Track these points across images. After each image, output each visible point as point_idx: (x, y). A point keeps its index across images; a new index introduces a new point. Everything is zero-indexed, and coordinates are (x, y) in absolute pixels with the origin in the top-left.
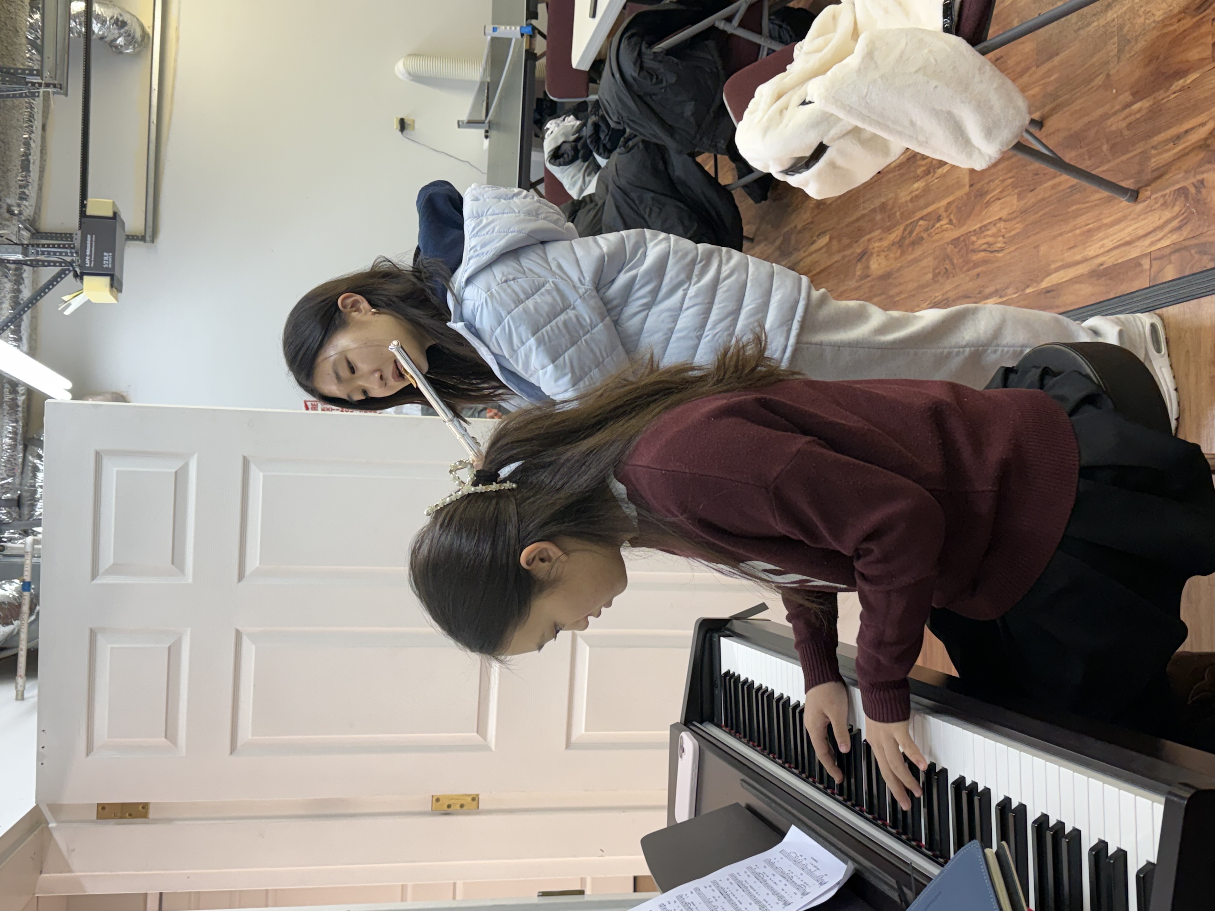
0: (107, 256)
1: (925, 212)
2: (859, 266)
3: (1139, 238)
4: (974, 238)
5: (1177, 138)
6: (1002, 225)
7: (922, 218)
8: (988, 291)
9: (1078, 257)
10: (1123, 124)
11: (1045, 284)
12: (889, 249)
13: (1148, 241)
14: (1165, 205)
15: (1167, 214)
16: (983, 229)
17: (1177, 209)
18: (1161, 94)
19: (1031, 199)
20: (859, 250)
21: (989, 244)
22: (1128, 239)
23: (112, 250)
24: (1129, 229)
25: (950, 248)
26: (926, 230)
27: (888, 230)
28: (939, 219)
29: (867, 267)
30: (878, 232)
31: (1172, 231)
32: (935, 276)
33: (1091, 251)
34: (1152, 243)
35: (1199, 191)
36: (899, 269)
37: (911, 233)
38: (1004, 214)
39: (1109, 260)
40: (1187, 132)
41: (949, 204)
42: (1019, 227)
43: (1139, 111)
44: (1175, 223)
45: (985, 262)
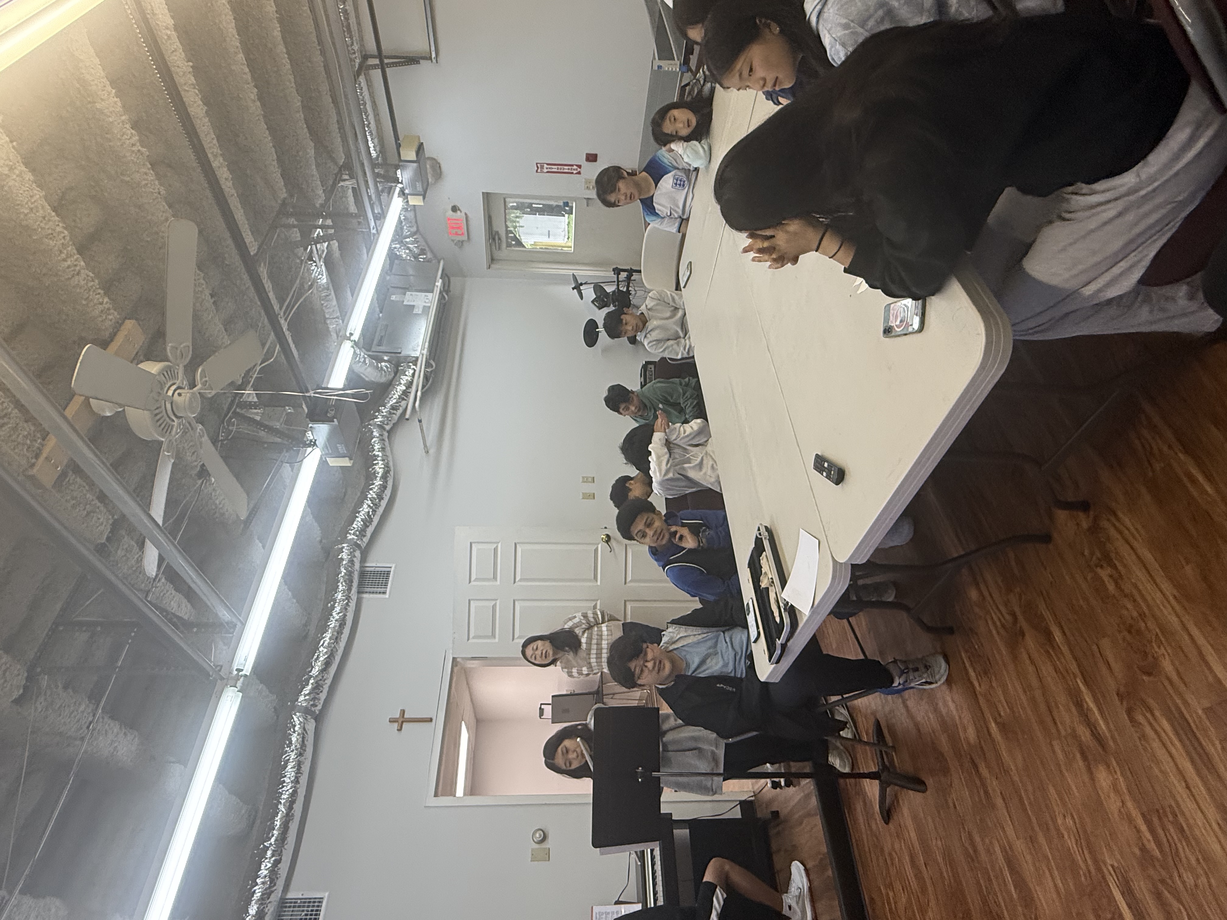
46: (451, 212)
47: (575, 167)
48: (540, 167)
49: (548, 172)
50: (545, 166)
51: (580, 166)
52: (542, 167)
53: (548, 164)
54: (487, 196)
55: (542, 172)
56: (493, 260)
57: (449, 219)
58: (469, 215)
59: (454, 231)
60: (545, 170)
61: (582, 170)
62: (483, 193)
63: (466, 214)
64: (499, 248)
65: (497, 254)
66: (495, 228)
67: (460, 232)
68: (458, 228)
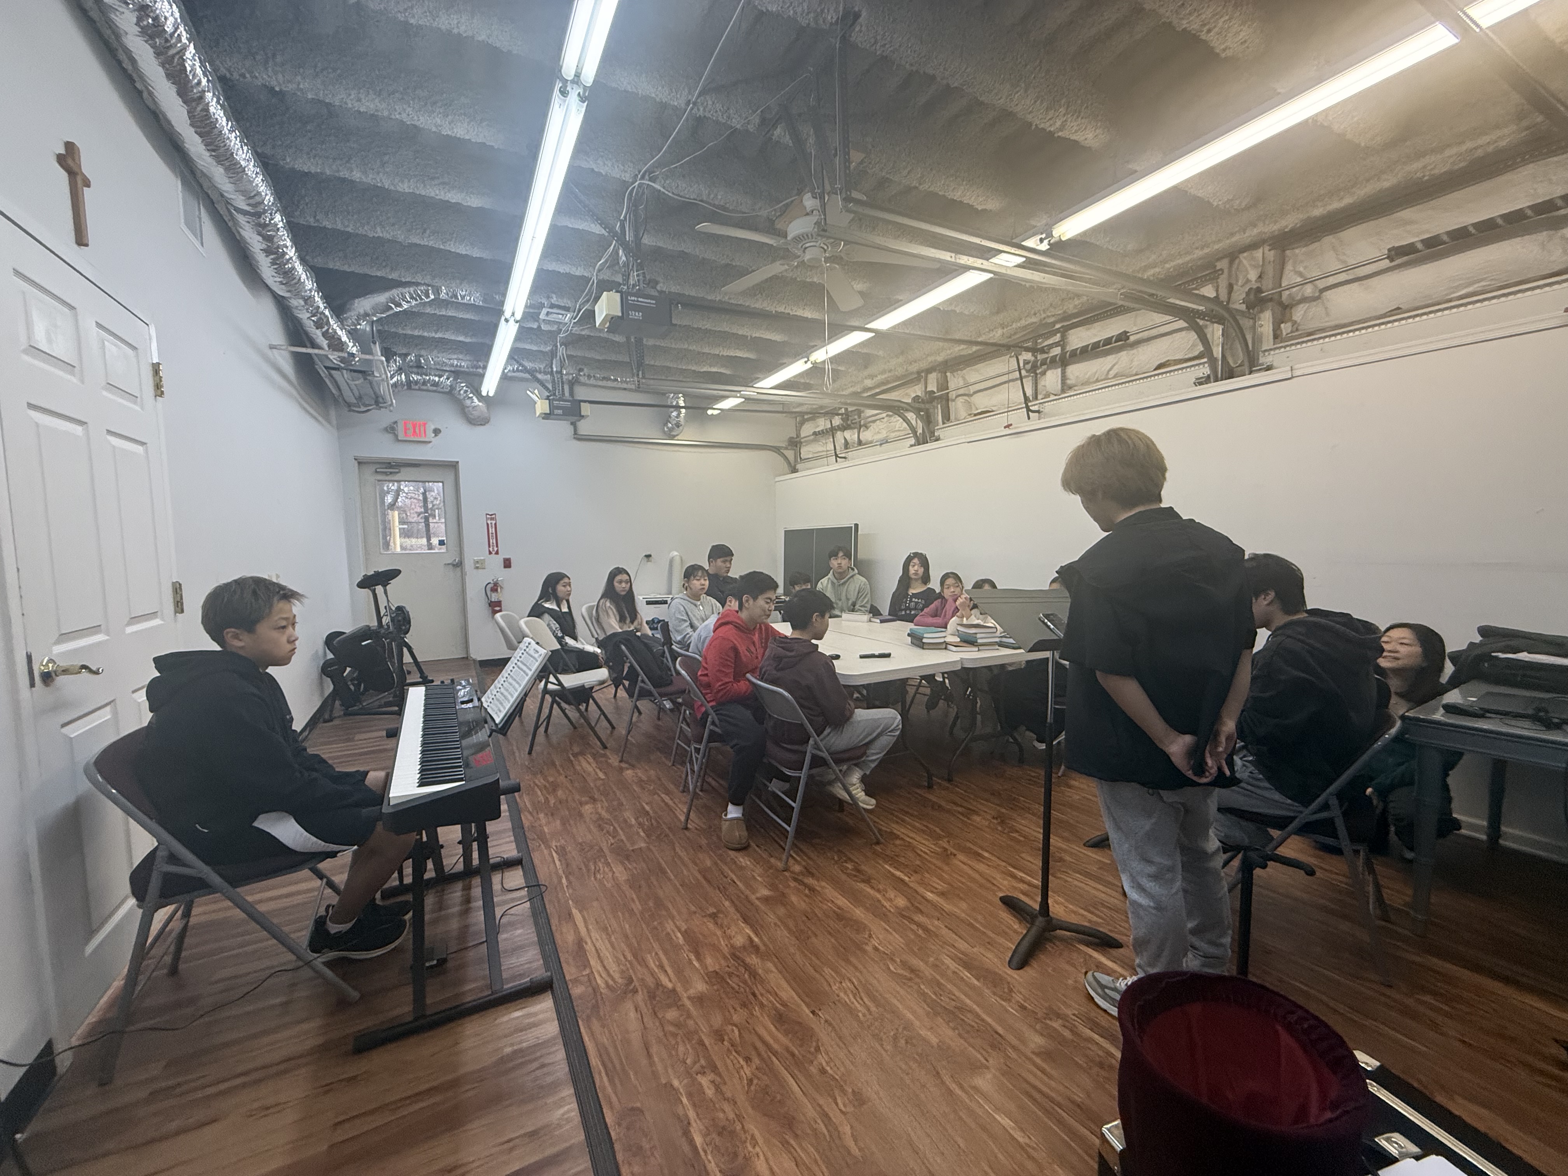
0: (560, 412)
1: (619, 829)
2: (587, 799)
3: (602, 962)
4: (603, 860)
5: (661, 967)
6: (610, 875)
7: (614, 828)
8: (571, 878)
9: (590, 927)
10: (669, 930)
11: (575, 912)
12: (597, 813)
13: (600, 969)
14: (622, 972)
15: (617, 976)
16: (608, 864)
17: (620, 981)
18: (686, 948)
19: (626, 888)
20: (596, 796)
21: (599, 871)
22: (602, 955)
23: (564, 414)
24: (608, 955)
25: (597, 847)
26: (608, 832)
27: (607, 811)
28: (614, 837)
29: (587, 803)
30: (606, 804)
31: (607, 983)
32: (581, 844)
33: (595, 935)
34: (599, 972)
35: (630, 992)
36: (585, 822)
37: (606, 823)
38: (617, 874)
39: (589, 947)
40: (666, 971)
41: (622, 840)
42: (609, 885)
43: (677, 938)
44: (611, 982)
45: (588, 870)
46: (433, 427)
47: (496, 549)
48: (492, 517)
49: (488, 524)
50: (494, 522)
51: (497, 553)
52: (492, 519)
53: (495, 524)
54: (453, 466)
55: (487, 519)
56: (361, 463)
57: (425, 424)
58: (430, 445)
59: (410, 426)
60: (489, 522)
61: (493, 555)
62: (457, 462)
63: (430, 442)
64: (376, 472)
65: (368, 471)
66: (403, 470)
67: (410, 432)
68: (414, 432)
